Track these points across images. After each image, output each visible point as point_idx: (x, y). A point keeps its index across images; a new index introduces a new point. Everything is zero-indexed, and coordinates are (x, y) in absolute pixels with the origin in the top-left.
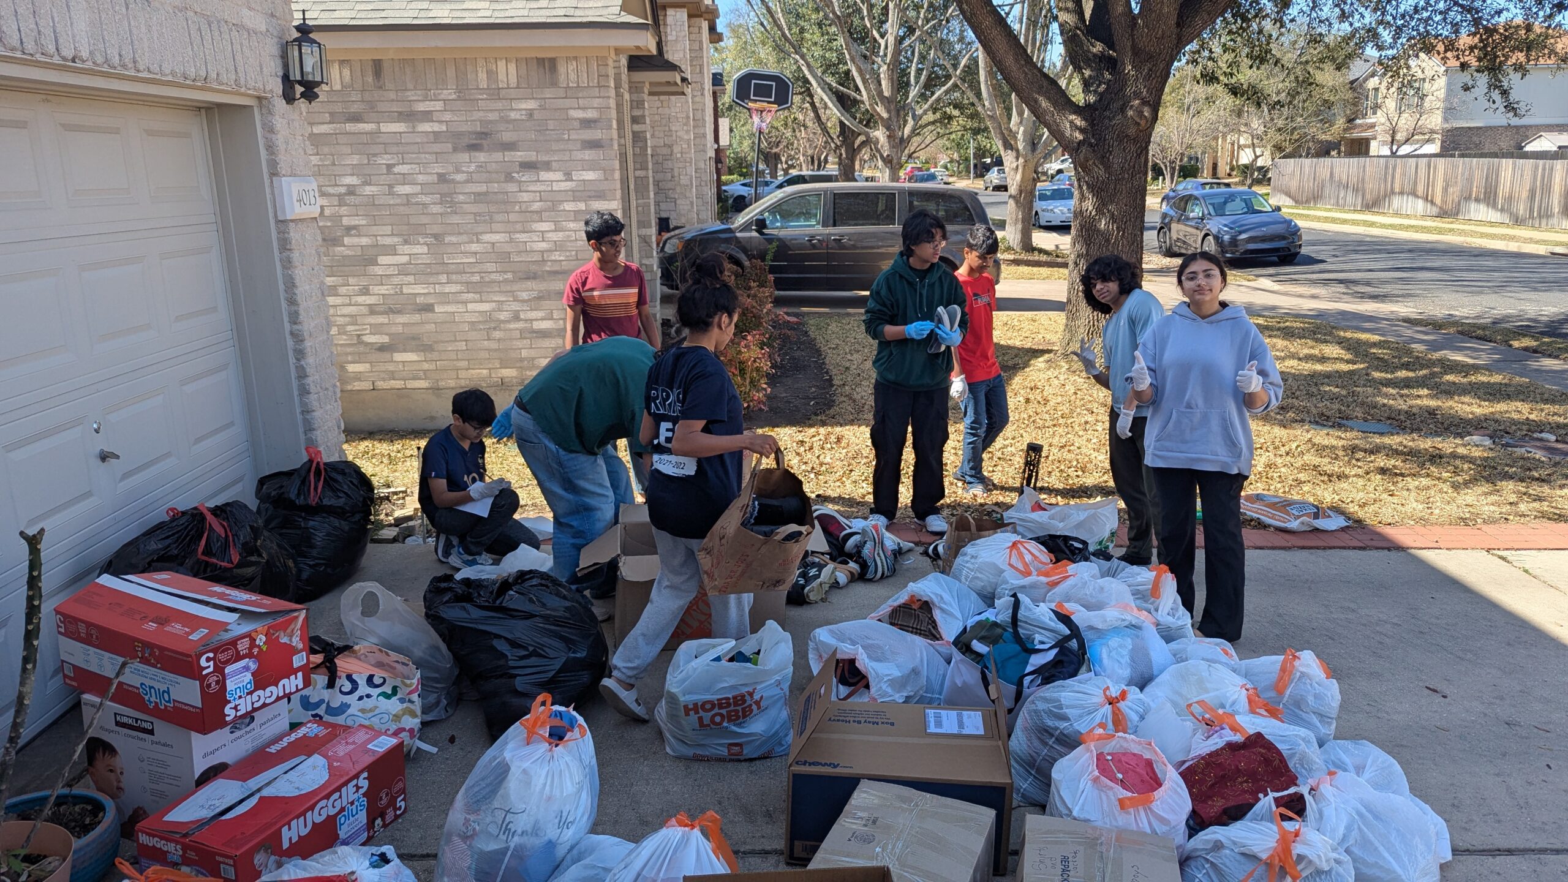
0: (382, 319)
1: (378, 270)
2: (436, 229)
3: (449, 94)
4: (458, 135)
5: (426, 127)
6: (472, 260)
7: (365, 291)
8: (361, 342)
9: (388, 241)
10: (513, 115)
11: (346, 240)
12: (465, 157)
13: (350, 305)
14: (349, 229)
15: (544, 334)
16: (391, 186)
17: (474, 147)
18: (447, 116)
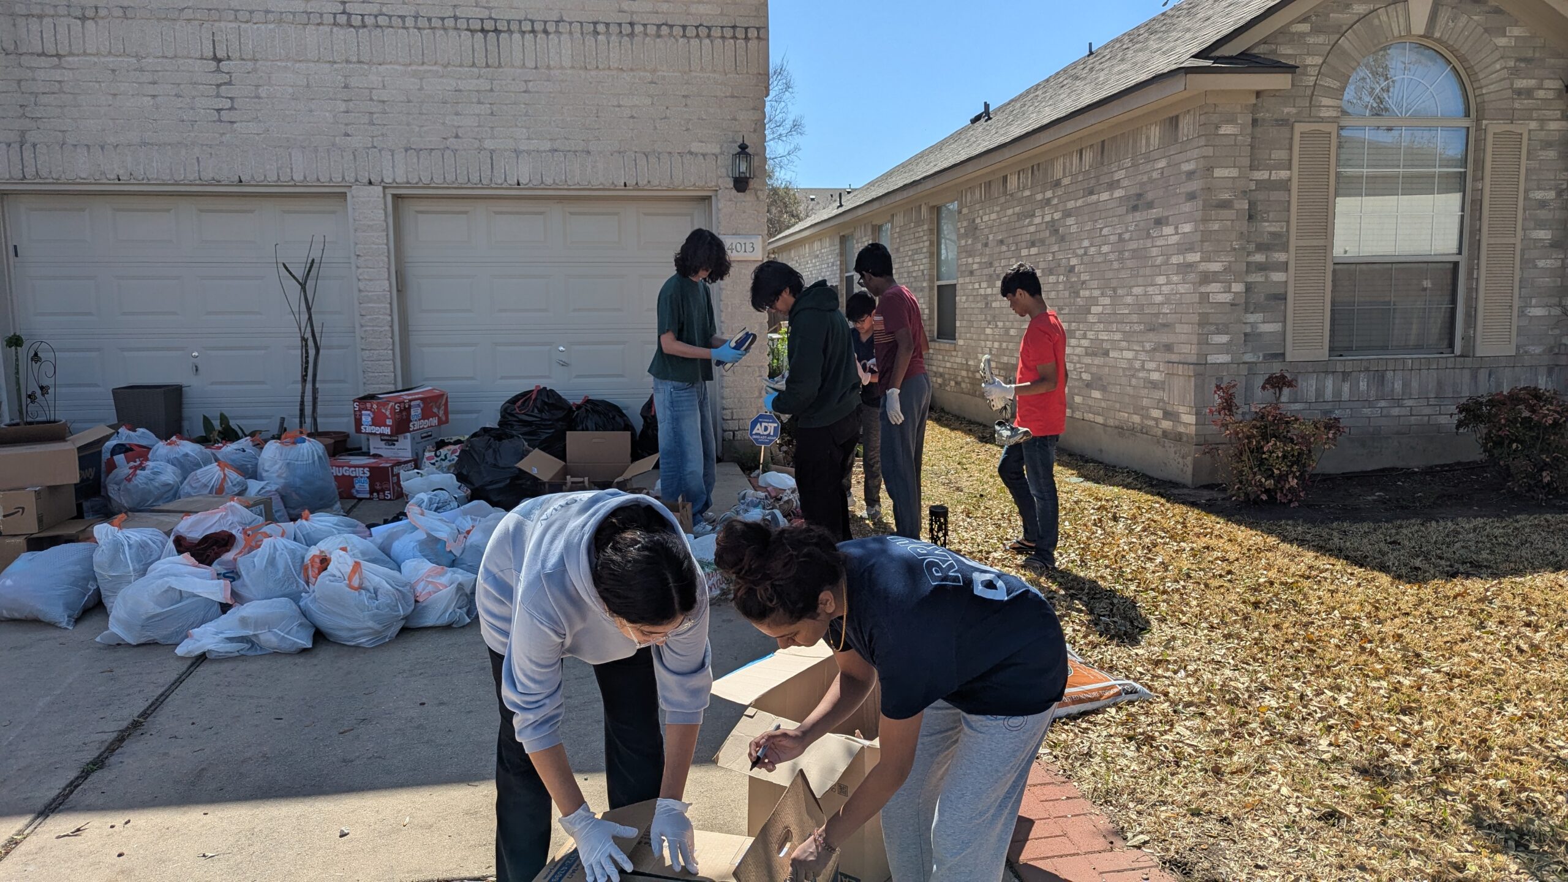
0: (1088, 360)
1: (1091, 318)
2: (1114, 283)
3: (1128, 163)
4: (1127, 198)
5: (1118, 193)
6: (1127, 311)
7: (1085, 337)
8: (1081, 378)
9: (1097, 293)
10: (1155, 175)
11: (1082, 293)
12: (1130, 217)
13: (1078, 346)
14: (1084, 282)
15: (1154, 385)
16: (1100, 246)
17: (1135, 208)
18: (1125, 183)
